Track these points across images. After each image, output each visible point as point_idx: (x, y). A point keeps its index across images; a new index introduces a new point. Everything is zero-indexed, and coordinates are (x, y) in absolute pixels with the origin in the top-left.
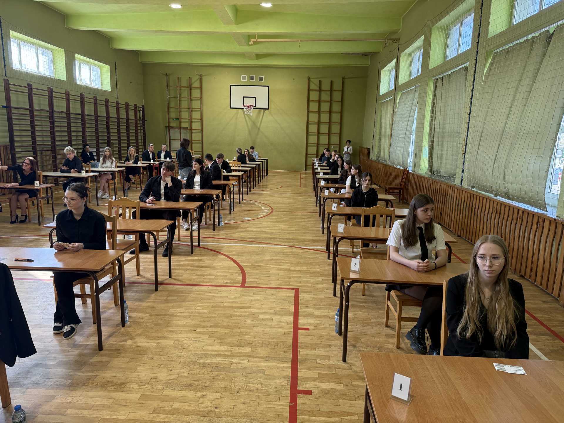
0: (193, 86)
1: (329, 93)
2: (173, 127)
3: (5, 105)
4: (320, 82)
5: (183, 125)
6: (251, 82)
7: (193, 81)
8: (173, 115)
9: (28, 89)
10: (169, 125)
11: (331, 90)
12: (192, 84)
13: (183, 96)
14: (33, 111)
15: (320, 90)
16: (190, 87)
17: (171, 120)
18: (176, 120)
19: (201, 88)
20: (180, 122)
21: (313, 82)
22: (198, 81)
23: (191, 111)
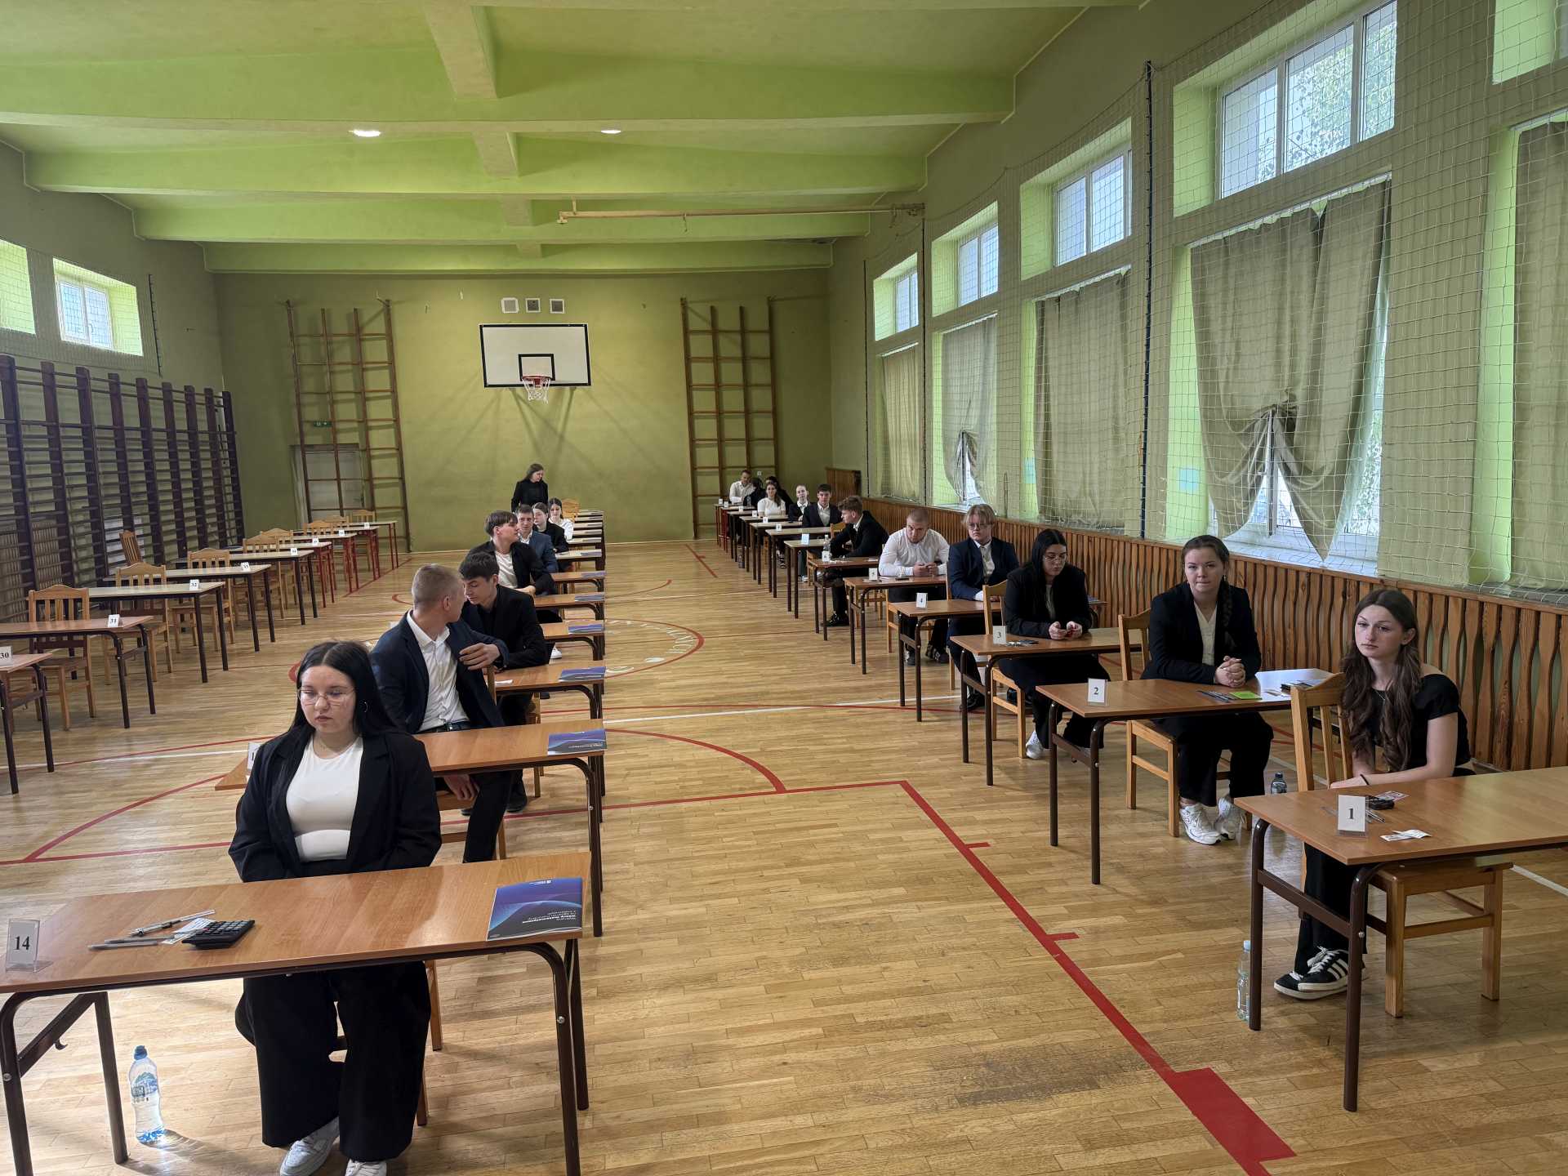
0: (367, 330)
1: (738, 338)
2: (311, 446)
4: (713, 310)
5: (343, 439)
6: (531, 316)
7: (365, 317)
8: (312, 413)
10: (302, 441)
11: (743, 331)
12: (362, 328)
13: (338, 358)
15: (715, 332)
16: (358, 334)
17: (307, 428)
18: (323, 425)
19: (389, 336)
20: (335, 432)
21: (692, 311)
22: (382, 318)
23: (367, 399)
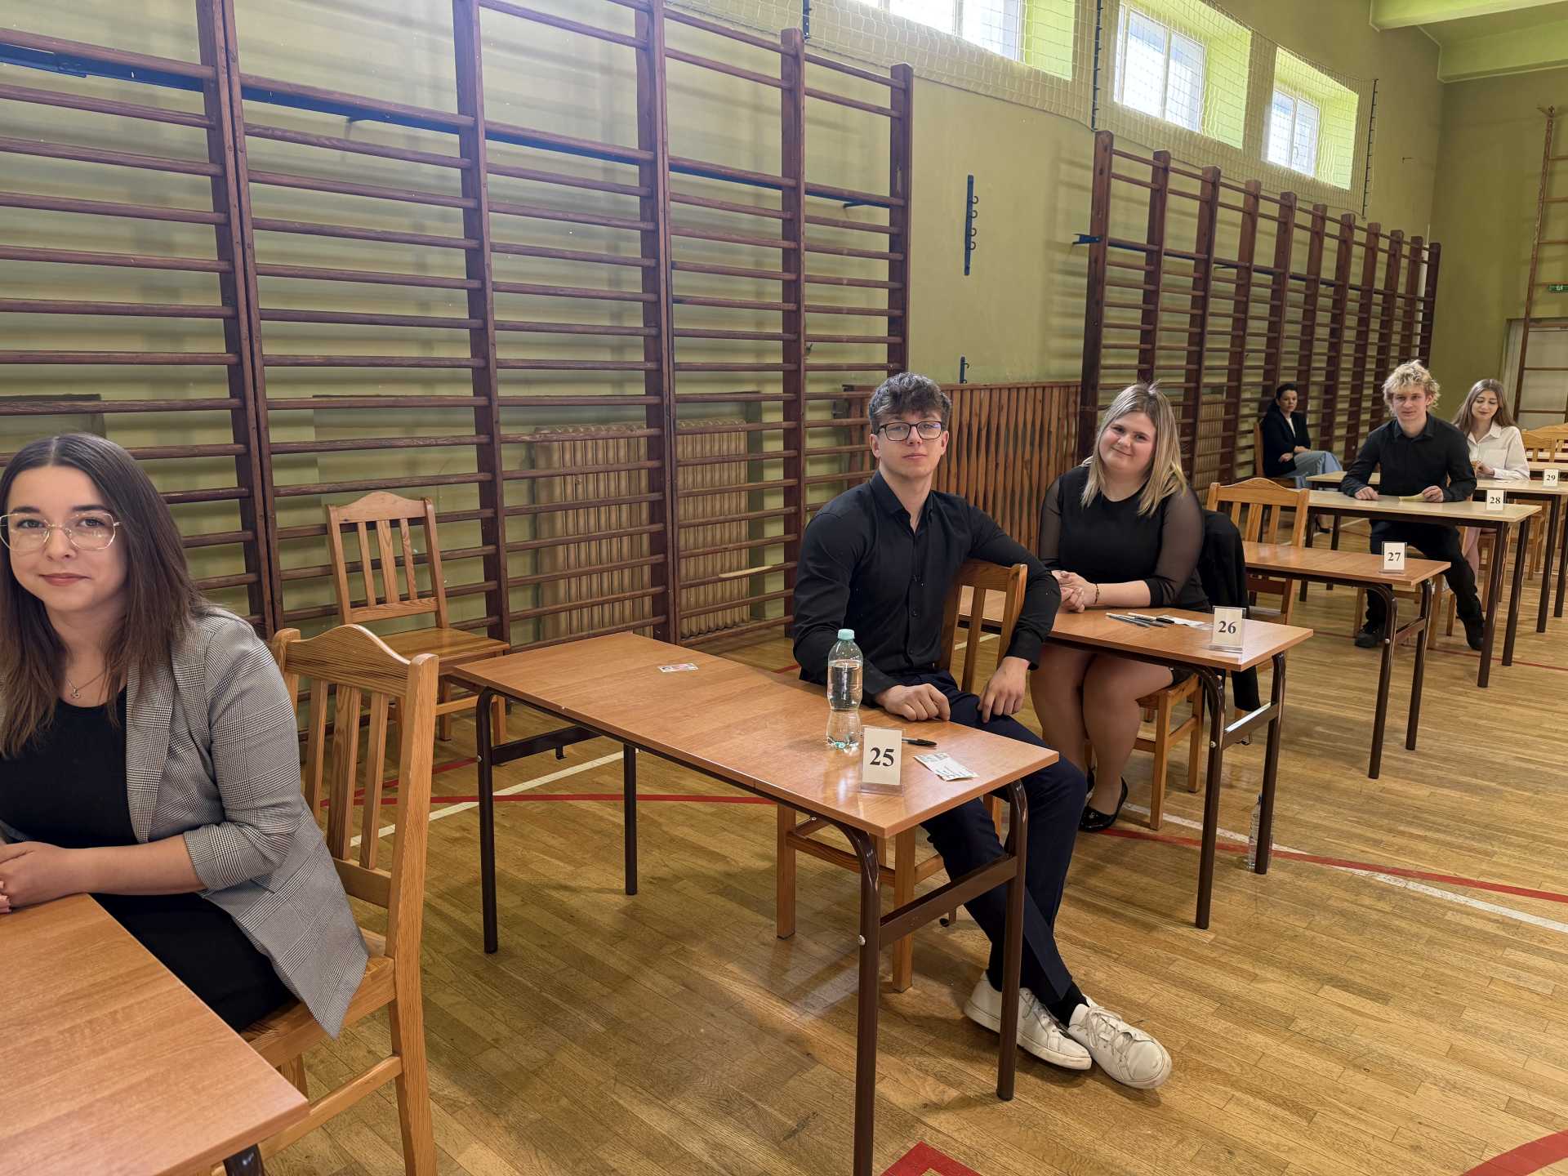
2: (1538, 320)
3: (1088, 233)
8: (1552, 272)
9: (1156, 170)
10: (1528, 313)
14: (1159, 253)
